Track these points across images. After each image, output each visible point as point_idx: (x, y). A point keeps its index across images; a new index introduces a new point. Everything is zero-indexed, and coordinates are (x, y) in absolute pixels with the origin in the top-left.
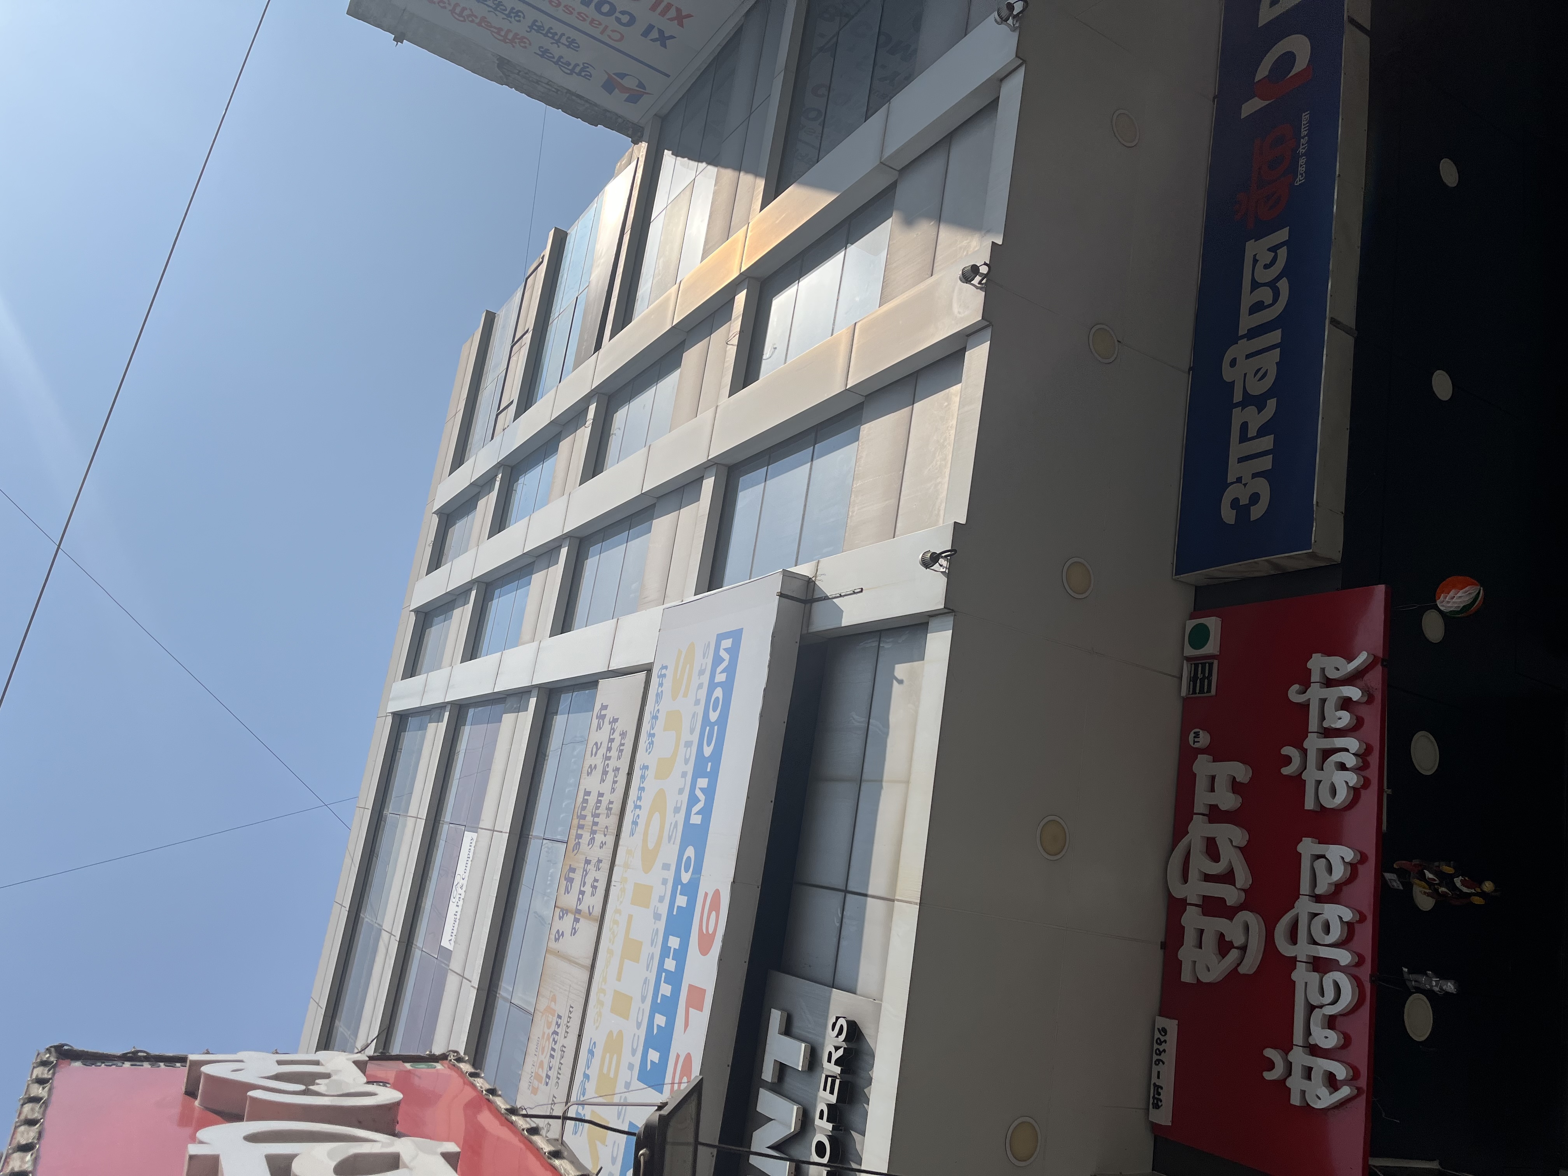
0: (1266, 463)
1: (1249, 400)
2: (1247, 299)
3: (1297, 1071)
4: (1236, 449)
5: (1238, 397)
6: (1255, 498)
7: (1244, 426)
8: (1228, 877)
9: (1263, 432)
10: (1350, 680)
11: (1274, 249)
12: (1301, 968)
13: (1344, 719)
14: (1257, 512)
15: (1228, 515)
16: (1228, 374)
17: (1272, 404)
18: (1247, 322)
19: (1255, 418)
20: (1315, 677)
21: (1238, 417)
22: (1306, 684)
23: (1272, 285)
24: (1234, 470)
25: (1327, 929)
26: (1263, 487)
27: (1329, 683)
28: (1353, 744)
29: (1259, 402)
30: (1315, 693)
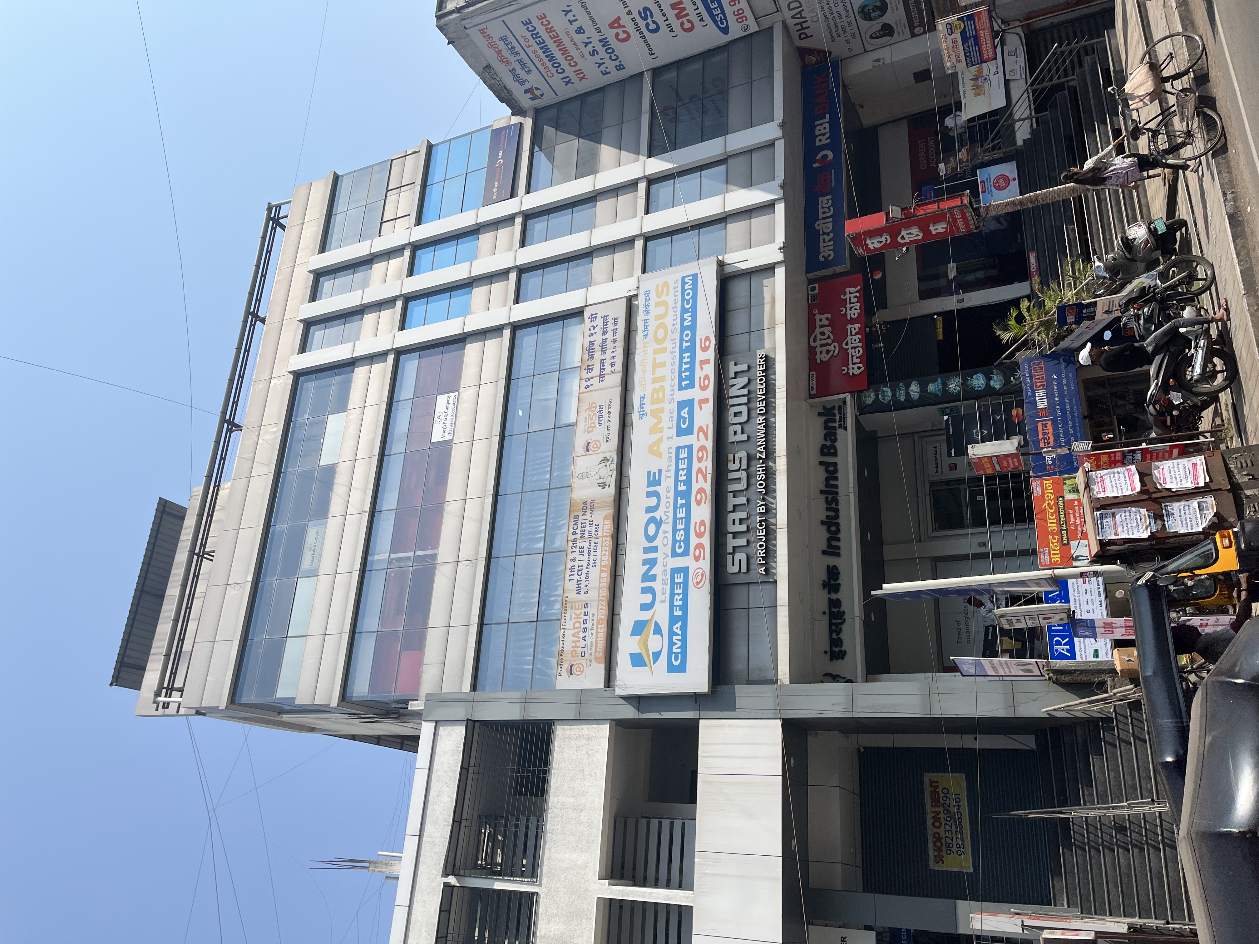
0: (832, 247)
1: (824, 233)
2: (821, 211)
3: (851, 369)
4: (822, 244)
5: (821, 233)
6: (829, 255)
7: (824, 240)
8: (829, 337)
9: (829, 241)
10: (857, 292)
11: (828, 200)
12: (850, 349)
13: (856, 300)
14: (830, 258)
15: (821, 259)
16: (817, 227)
17: (832, 235)
18: (821, 216)
19: (827, 238)
20: (848, 292)
21: (822, 238)
22: (845, 294)
23: (828, 208)
24: (822, 249)
25: (855, 340)
26: (832, 253)
27: (850, 293)
28: (859, 304)
29: (828, 234)
30: (848, 296)
